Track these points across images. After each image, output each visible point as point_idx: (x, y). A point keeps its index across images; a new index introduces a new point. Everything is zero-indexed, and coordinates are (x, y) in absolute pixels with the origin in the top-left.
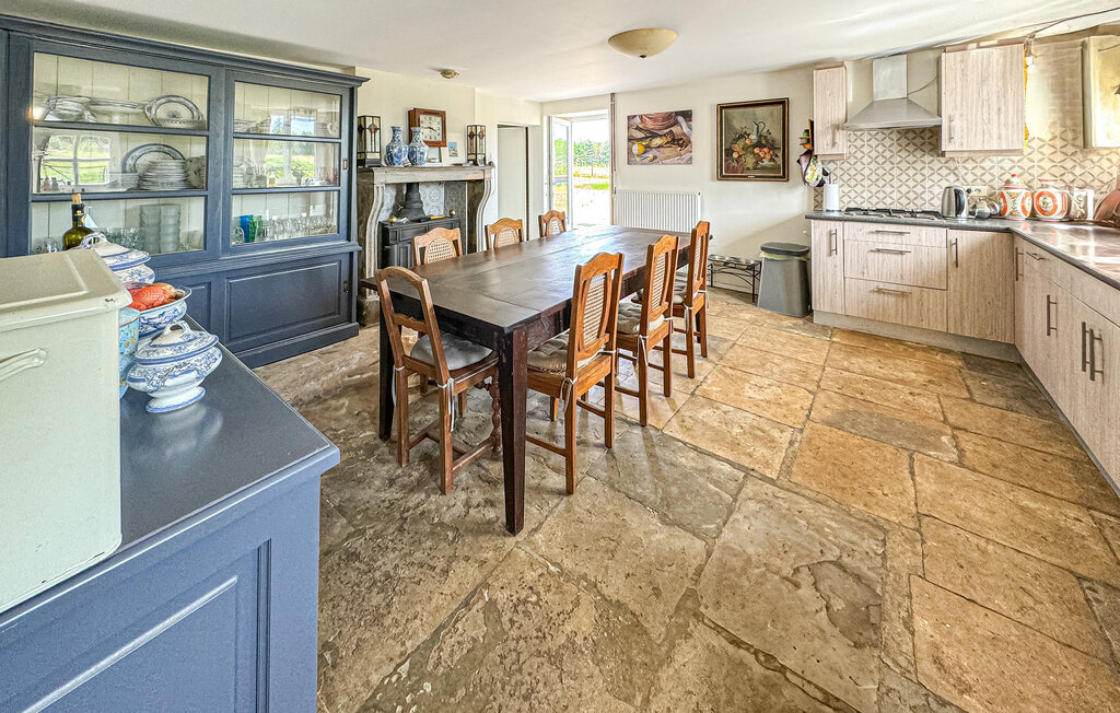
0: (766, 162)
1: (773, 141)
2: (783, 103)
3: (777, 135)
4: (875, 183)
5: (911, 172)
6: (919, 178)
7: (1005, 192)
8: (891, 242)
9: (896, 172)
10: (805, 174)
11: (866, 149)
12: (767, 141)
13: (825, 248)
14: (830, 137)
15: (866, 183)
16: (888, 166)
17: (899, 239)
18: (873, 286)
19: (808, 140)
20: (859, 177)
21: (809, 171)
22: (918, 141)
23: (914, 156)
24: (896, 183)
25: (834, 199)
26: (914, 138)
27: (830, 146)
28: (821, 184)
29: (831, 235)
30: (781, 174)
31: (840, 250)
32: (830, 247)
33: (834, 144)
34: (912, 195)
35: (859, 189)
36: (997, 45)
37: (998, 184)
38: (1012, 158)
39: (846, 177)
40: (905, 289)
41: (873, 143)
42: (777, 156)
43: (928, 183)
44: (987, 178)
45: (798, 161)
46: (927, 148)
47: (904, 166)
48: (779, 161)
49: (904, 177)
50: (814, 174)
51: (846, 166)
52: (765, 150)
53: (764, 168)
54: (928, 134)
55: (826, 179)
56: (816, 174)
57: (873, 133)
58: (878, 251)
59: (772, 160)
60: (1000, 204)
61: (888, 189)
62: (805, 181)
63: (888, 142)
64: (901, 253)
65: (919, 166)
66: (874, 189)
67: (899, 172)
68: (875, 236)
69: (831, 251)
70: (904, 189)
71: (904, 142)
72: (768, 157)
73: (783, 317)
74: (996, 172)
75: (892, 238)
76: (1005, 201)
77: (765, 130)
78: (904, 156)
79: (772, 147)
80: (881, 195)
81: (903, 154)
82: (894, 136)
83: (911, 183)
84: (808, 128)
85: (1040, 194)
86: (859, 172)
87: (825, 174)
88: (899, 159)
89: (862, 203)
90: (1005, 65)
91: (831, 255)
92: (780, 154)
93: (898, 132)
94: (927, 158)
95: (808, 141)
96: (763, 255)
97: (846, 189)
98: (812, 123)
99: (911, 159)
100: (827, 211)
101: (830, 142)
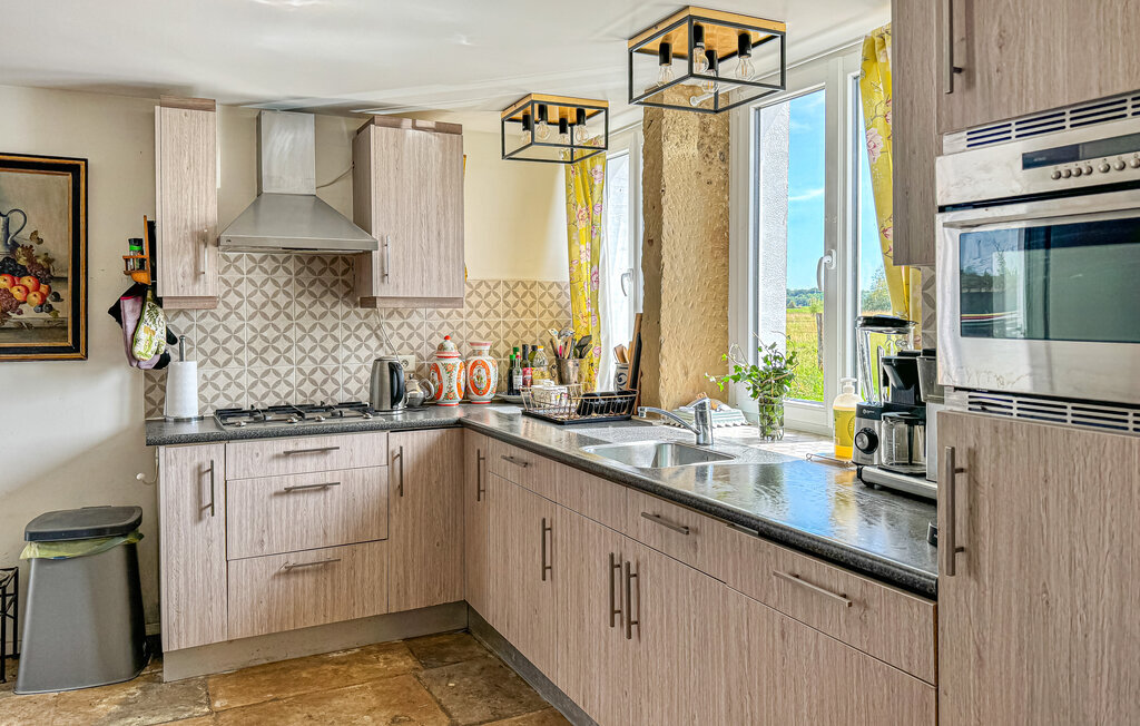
0: (29, 313)
1: (49, 261)
2: (74, 170)
3: (57, 245)
4: (260, 355)
5: (318, 334)
6: (329, 344)
7: (439, 363)
8: (307, 471)
9: (294, 334)
10: (134, 340)
11: (245, 289)
12: (31, 259)
13: (187, 506)
14: (188, 258)
15: (246, 356)
16: (282, 322)
17: (320, 462)
18: (279, 563)
19: (142, 261)
20: (233, 345)
21: (142, 335)
22: (328, 277)
23: (323, 304)
24: (295, 355)
25: (190, 394)
26: (321, 272)
27: (189, 280)
28: (164, 361)
29: (200, 474)
30: (67, 341)
31: (220, 503)
32: (200, 501)
33: (197, 274)
34: (319, 376)
35: (233, 368)
36: (435, 130)
37: (426, 351)
38: (441, 310)
39: (209, 346)
40: (330, 554)
41: (258, 276)
42: (57, 298)
43: (342, 354)
44: (415, 342)
45: (116, 311)
46: (340, 290)
47: (307, 322)
48: (64, 310)
49: (307, 344)
50: (149, 342)
51: (209, 322)
52: (28, 281)
53: (20, 328)
54: (341, 267)
55: (173, 351)
56: (155, 341)
57: (257, 256)
58: (288, 491)
59: (43, 306)
60: (433, 382)
61: (282, 367)
62: (132, 357)
63: (282, 277)
64: (324, 487)
65: (329, 322)
66: (259, 367)
67: (300, 333)
68: (282, 463)
69: (201, 510)
70: (308, 366)
71: (306, 277)
72: (34, 299)
73: (91, 694)
74: (425, 331)
75: (309, 463)
76: (440, 378)
77: (26, 233)
78: (307, 303)
79: (44, 273)
80: (271, 379)
81: (307, 301)
82: (291, 265)
83: (318, 354)
84: (143, 235)
85: (475, 364)
86: (234, 335)
87: (171, 339)
88: (299, 310)
89: (239, 397)
90: (444, 163)
91: (200, 518)
92: (66, 292)
93: (298, 258)
94: (341, 309)
95: (142, 266)
96: (32, 551)
97: (210, 371)
98: (151, 226)
99: (318, 309)
100: (178, 421)
101: (189, 270)
